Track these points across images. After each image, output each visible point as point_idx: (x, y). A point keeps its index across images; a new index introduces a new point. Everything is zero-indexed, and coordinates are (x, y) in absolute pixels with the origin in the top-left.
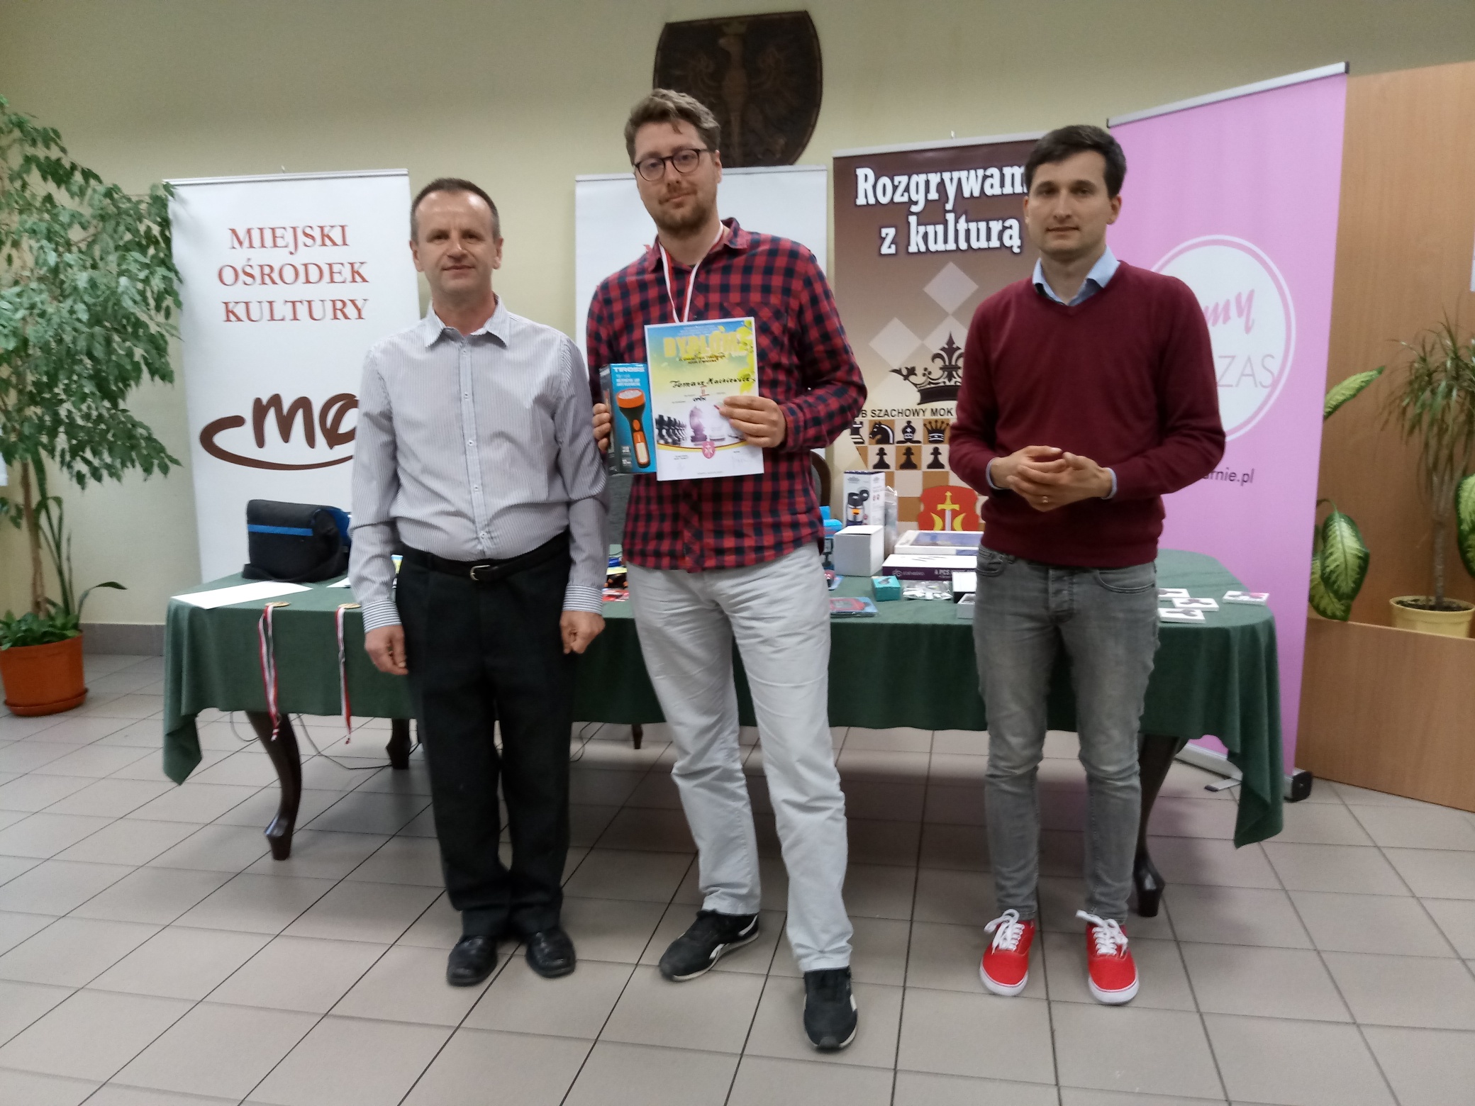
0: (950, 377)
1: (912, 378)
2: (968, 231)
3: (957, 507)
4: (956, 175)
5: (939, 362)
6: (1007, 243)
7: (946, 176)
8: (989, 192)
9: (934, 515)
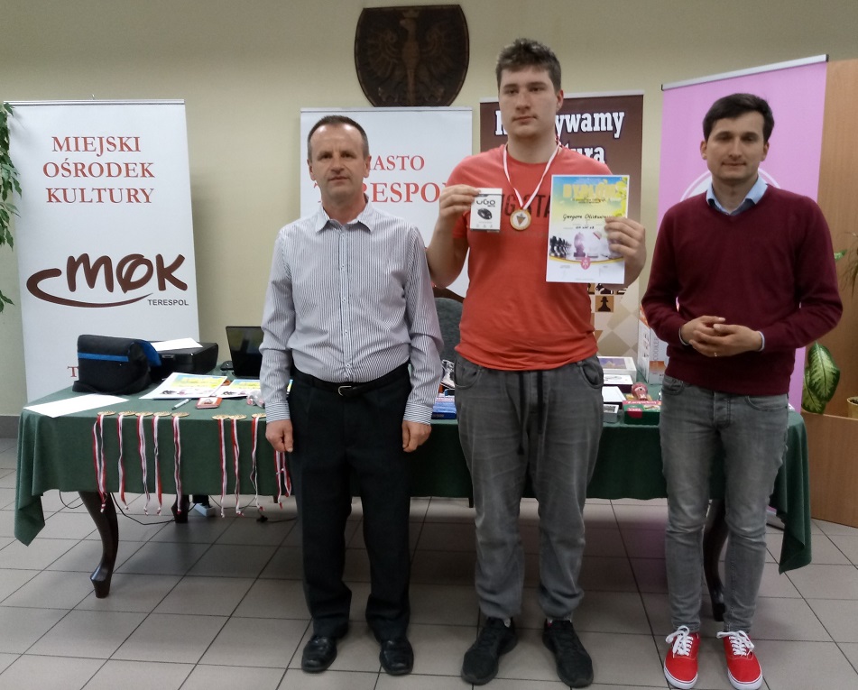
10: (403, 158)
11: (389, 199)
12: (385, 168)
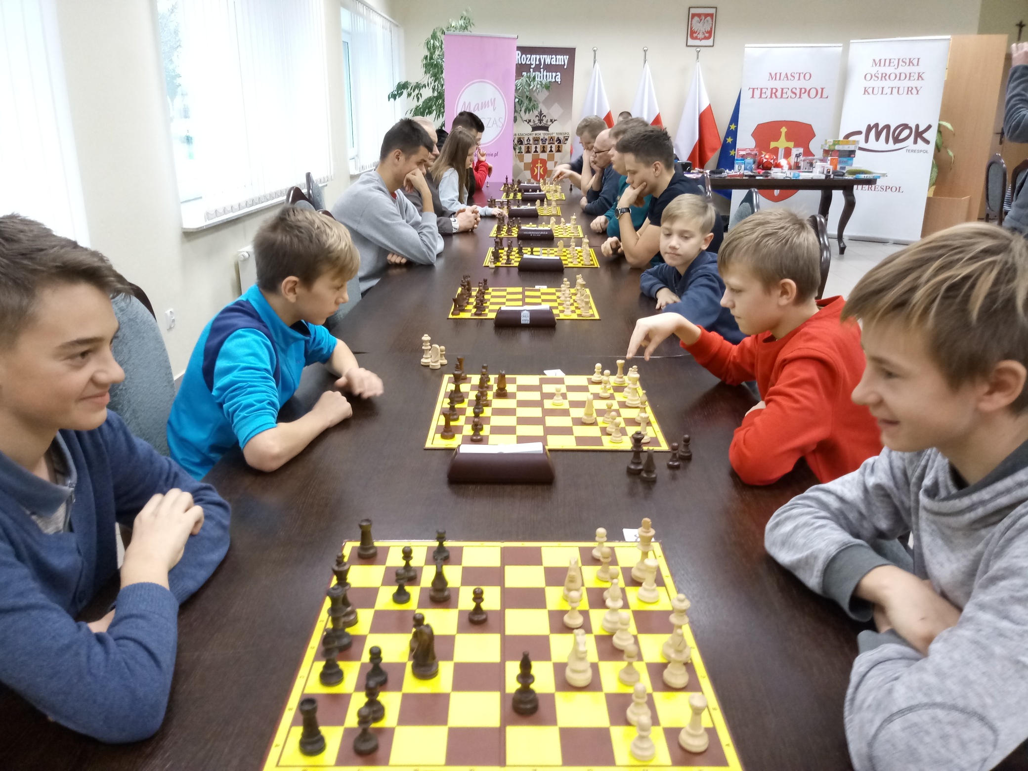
0: (541, 123)
1: (530, 123)
2: (546, 75)
3: (541, 165)
4: (544, 56)
5: (537, 118)
6: (557, 80)
7: (541, 56)
8: (552, 63)
9: (535, 168)
10: (800, 74)
11: (789, 97)
12: (789, 79)
